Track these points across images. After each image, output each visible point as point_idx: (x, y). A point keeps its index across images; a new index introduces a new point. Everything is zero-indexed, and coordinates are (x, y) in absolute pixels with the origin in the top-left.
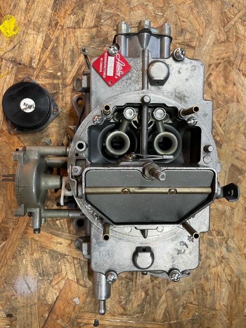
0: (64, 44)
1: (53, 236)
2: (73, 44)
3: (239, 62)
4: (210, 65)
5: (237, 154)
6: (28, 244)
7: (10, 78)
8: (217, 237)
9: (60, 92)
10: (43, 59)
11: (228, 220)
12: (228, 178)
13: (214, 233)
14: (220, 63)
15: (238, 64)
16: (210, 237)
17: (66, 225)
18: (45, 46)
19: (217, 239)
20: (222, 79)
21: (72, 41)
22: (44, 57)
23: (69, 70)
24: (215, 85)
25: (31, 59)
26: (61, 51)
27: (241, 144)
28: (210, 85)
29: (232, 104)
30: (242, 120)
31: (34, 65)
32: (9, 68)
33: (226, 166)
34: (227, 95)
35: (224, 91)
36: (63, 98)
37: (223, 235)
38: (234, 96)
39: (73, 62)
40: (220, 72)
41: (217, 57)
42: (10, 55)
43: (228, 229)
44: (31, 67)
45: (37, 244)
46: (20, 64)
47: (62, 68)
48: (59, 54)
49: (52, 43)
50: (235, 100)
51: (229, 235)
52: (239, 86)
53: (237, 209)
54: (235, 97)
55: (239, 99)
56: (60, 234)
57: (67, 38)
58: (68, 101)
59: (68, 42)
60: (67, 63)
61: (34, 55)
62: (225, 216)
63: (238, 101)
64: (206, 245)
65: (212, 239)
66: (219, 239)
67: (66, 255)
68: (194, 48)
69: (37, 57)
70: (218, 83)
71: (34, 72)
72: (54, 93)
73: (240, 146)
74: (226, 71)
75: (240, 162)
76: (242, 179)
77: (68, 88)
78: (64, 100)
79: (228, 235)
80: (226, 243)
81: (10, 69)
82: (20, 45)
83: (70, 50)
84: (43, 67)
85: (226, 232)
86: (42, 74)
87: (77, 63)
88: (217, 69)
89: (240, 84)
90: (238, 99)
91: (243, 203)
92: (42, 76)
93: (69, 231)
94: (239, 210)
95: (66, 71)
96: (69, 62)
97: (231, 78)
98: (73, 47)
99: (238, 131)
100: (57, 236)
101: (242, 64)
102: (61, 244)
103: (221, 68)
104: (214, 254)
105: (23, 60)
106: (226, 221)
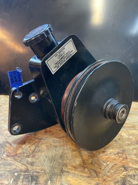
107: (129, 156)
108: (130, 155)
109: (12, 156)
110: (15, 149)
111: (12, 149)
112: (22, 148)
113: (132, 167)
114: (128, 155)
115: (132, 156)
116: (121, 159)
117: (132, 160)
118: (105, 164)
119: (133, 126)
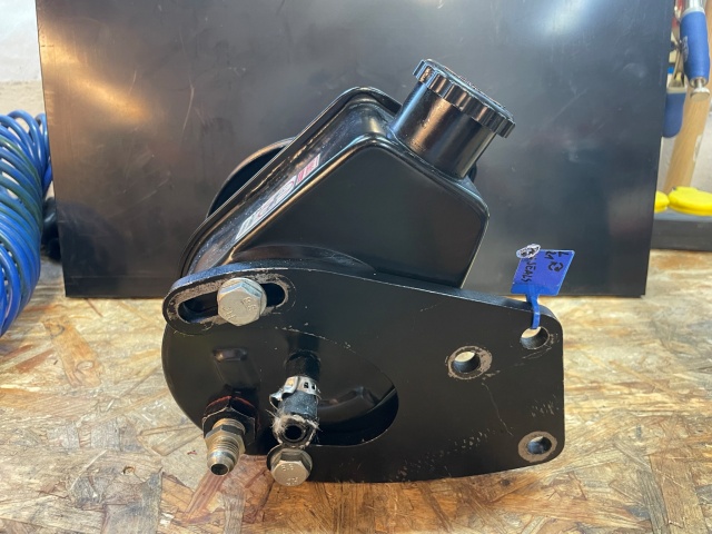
107: (592, 490)
108: (594, 486)
109: (192, 522)
110: (197, 498)
111: (187, 497)
112: (223, 492)
113: (608, 527)
114: (587, 488)
115: (600, 489)
116: (567, 501)
117: (605, 502)
118: (516, 524)
119: (595, 385)
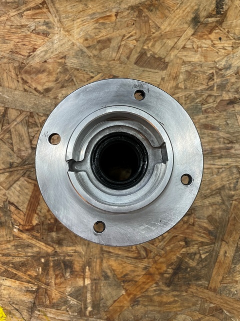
0: (10, 255)
1: (218, 260)
2: (9, 246)
3: (19, 56)
4: (25, 90)
5: (124, 58)
6: (226, 287)
7: (50, 313)
8: (215, 80)
9: (62, 258)
10: (28, 278)
11: (196, 68)
12: (150, 68)
13: (211, 83)
14: (22, 79)
15: (23, 57)
16: (215, 88)
17: (206, 247)
18: (14, 277)
19: (218, 80)
20: (40, 75)
21: (6, 247)
22: (25, 277)
23: (38, 250)
24: (47, 84)
25: (28, 291)
26: (18, 259)
27: (112, 53)
28: (48, 90)
29: (68, 64)
30: (85, 52)
31: (35, 288)
32: (39, 315)
33: (137, 71)
34: (58, 70)
35: (54, 73)
36: (69, 256)
37: (213, 73)
38: (58, 62)
39: (29, 246)
40: (32, 78)
41: (16, 82)
42: (25, 314)
43: (206, 68)
44: (37, 291)
45: (227, 277)
46: (34, 303)
47: (37, 257)
48: (21, 261)
49: (9, 269)
50: (63, 60)
51: (212, 66)
52: (47, 56)
53: (184, 58)
54: (60, 61)
55: (62, 56)
56: (216, 253)
57: (3, 252)
58: (72, 250)
59: (7, 251)
60: (30, 252)
61: (24, 288)
62: (192, 71)
63: (65, 57)
64: (224, 92)
65: (217, 86)
66: (217, 79)
67: (237, 246)
68: (6, 109)
69: (26, 284)
70: (45, 81)
71: (42, 288)
72: (64, 265)
73: (114, 55)
74: (31, 71)
75: (132, 55)
76: (151, 52)
77: (58, 250)
78: (72, 254)
79: (212, 68)
80: (221, 70)
81: (41, 313)
82: (13, 303)
83: (16, 249)
84: (37, 278)
85: (210, 70)
86: (44, 280)
87: (30, 241)
88: (29, 81)
89: (45, 55)
90: (62, 58)
91: (178, 51)
92: (46, 279)
93: (212, 244)
94: (185, 56)
95: (39, 253)
96: (29, 250)
97: (38, 66)
98: (12, 246)
99: (98, 57)
100: (217, 256)
101: (22, 53)
102: (226, 253)
103: (28, 77)
104: (233, 84)
105: (30, 300)
106: (197, 70)
